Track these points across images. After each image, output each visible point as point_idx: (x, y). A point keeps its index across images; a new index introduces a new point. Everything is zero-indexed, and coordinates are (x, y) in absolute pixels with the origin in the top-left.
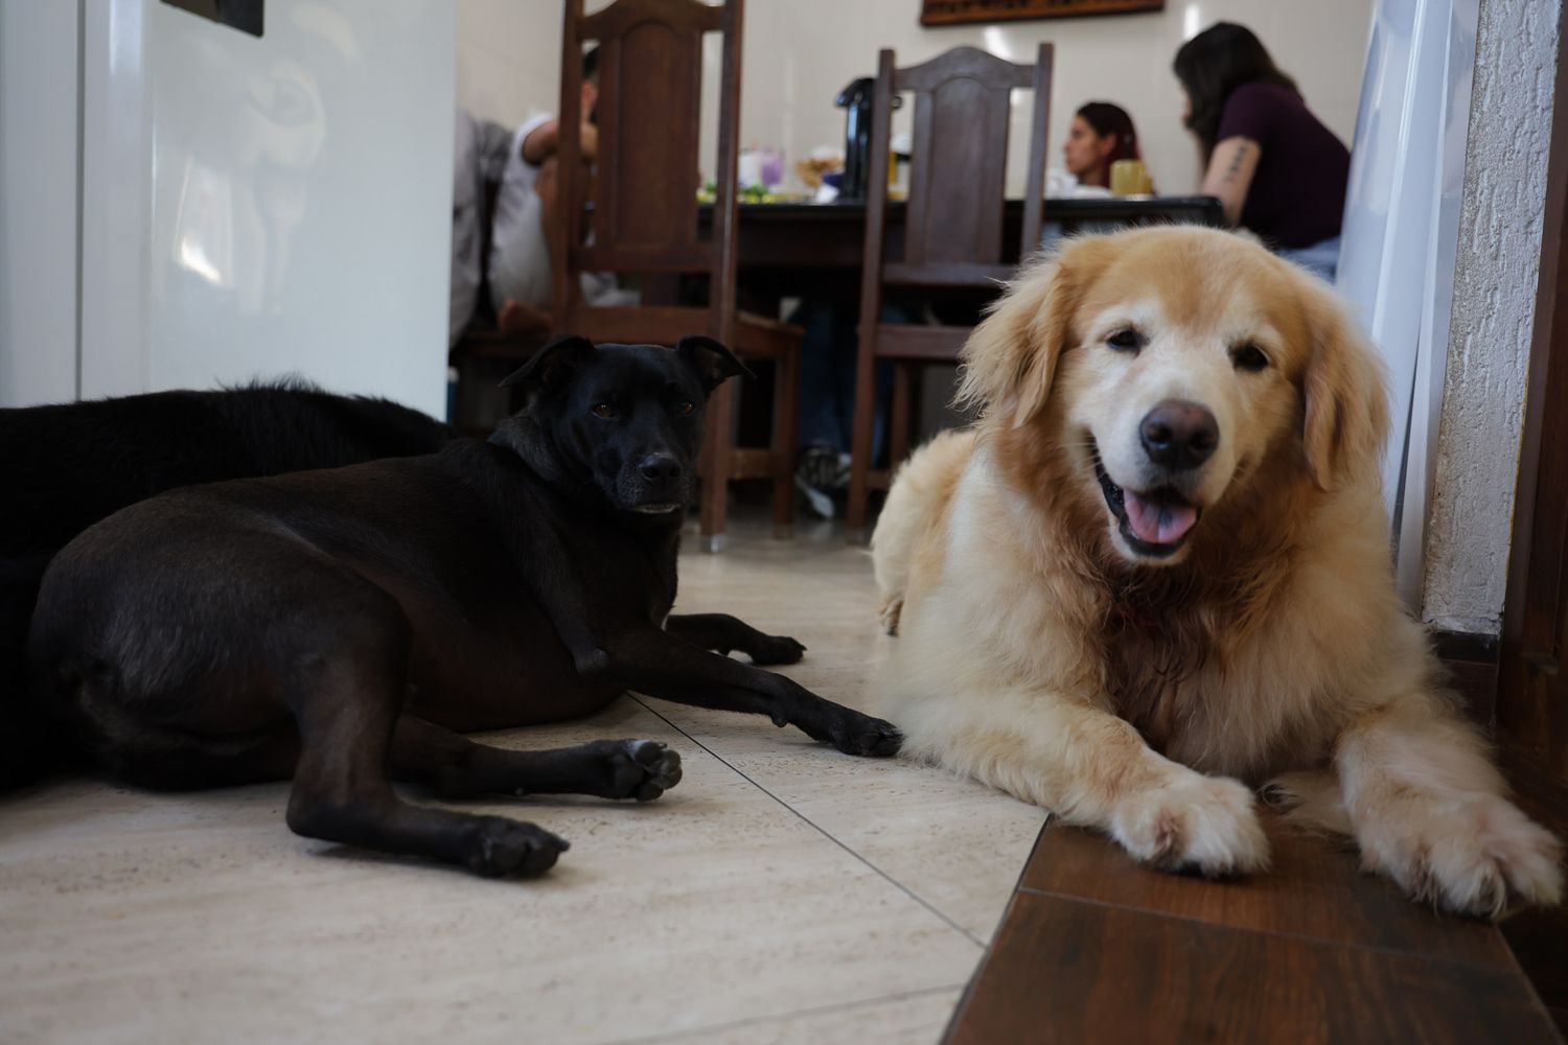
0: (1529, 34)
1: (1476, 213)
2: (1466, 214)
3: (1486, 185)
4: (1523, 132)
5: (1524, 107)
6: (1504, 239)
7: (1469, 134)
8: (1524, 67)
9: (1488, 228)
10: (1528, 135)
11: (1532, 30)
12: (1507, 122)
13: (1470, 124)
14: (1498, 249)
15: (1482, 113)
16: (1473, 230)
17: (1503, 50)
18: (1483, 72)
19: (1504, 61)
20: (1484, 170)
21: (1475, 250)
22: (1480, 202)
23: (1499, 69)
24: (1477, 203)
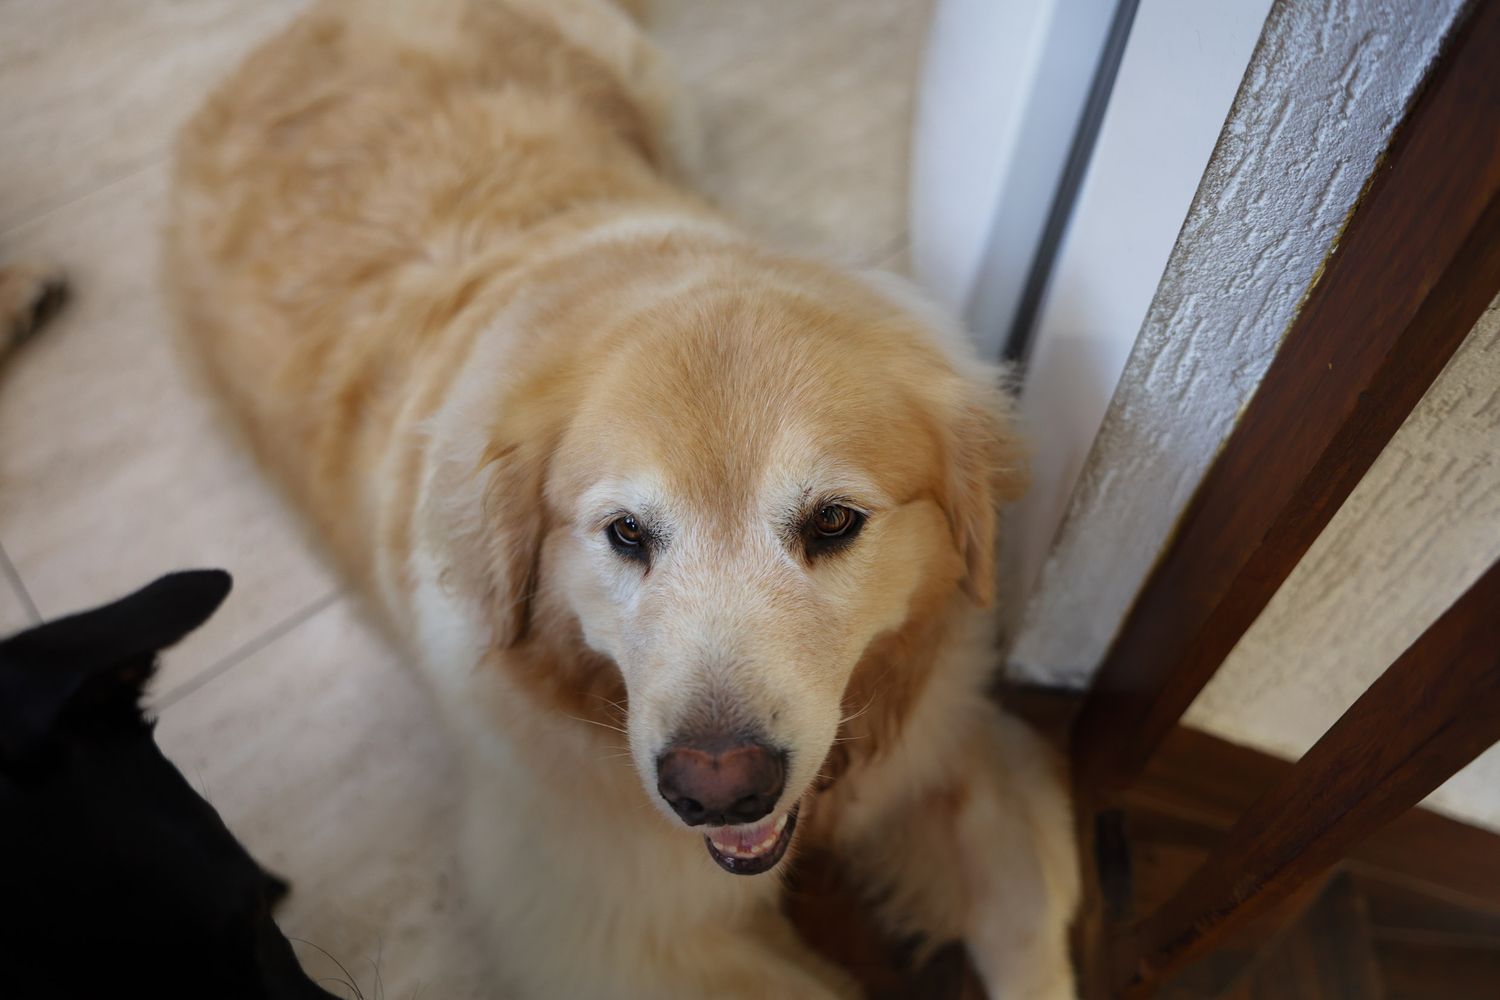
0: (1349, 95)
1: (1162, 345)
2: (1146, 344)
3: (1189, 312)
4: (1276, 252)
5: (1291, 218)
6: (1196, 381)
7: (1181, 234)
8: (1316, 154)
9: (1175, 365)
10: (1283, 259)
12: (1253, 234)
13: (1187, 221)
14: (1182, 392)
15: (1214, 213)
16: (1151, 364)
19: (1282, 138)
20: (1191, 293)
21: (1148, 385)
22: (1174, 334)
23: (1269, 149)
24: (1168, 334)
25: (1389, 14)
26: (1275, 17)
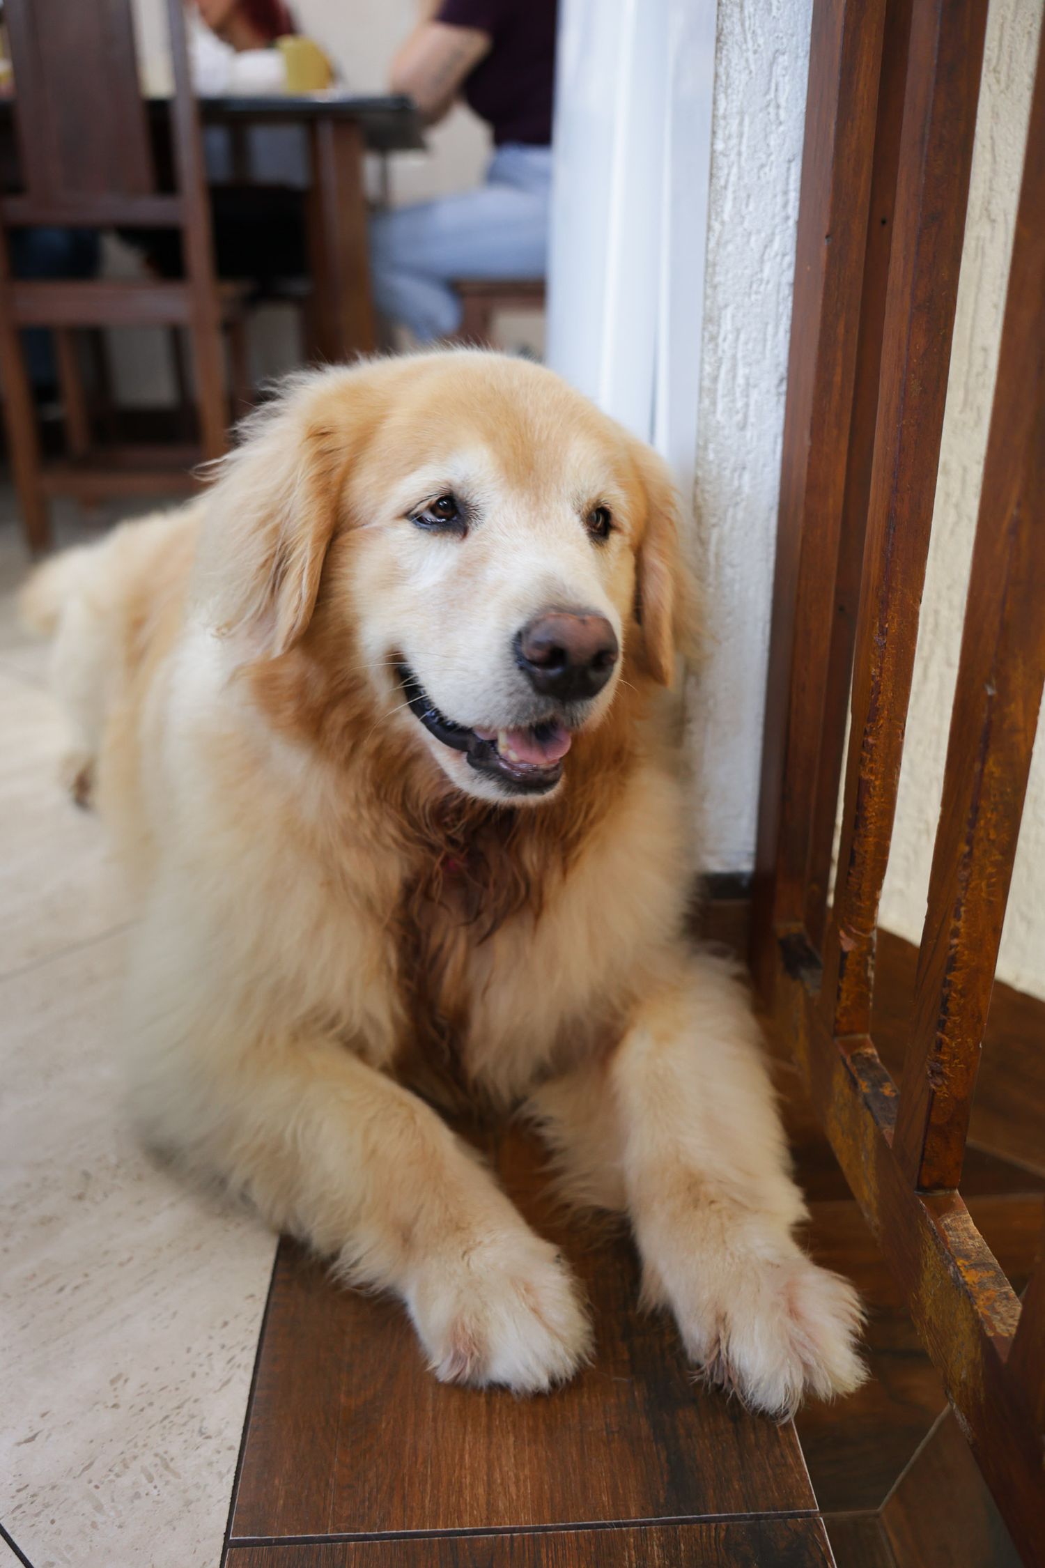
0: (778, 107)
1: (719, 368)
2: (708, 369)
3: (729, 327)
4: (773, 254)
5: (773, 217)
6: (752, 402)
7: (707, 252)
8: (772, 158)
9: (733, 387)
10: (779, 259)
11: (782, 101)
12: (753, 239)
13: (708, 239)
14: (746, 417)
15: (723, 223)
16: (715, 391)
17: (746, 129)
18: (722, 161)
19: (748, 147)
20: (726, 306)
21: (719, 416)
22: (724, 351)
23: (743, 159)
24: (720, 353)
25: (782, 38)
26: (719, 55)
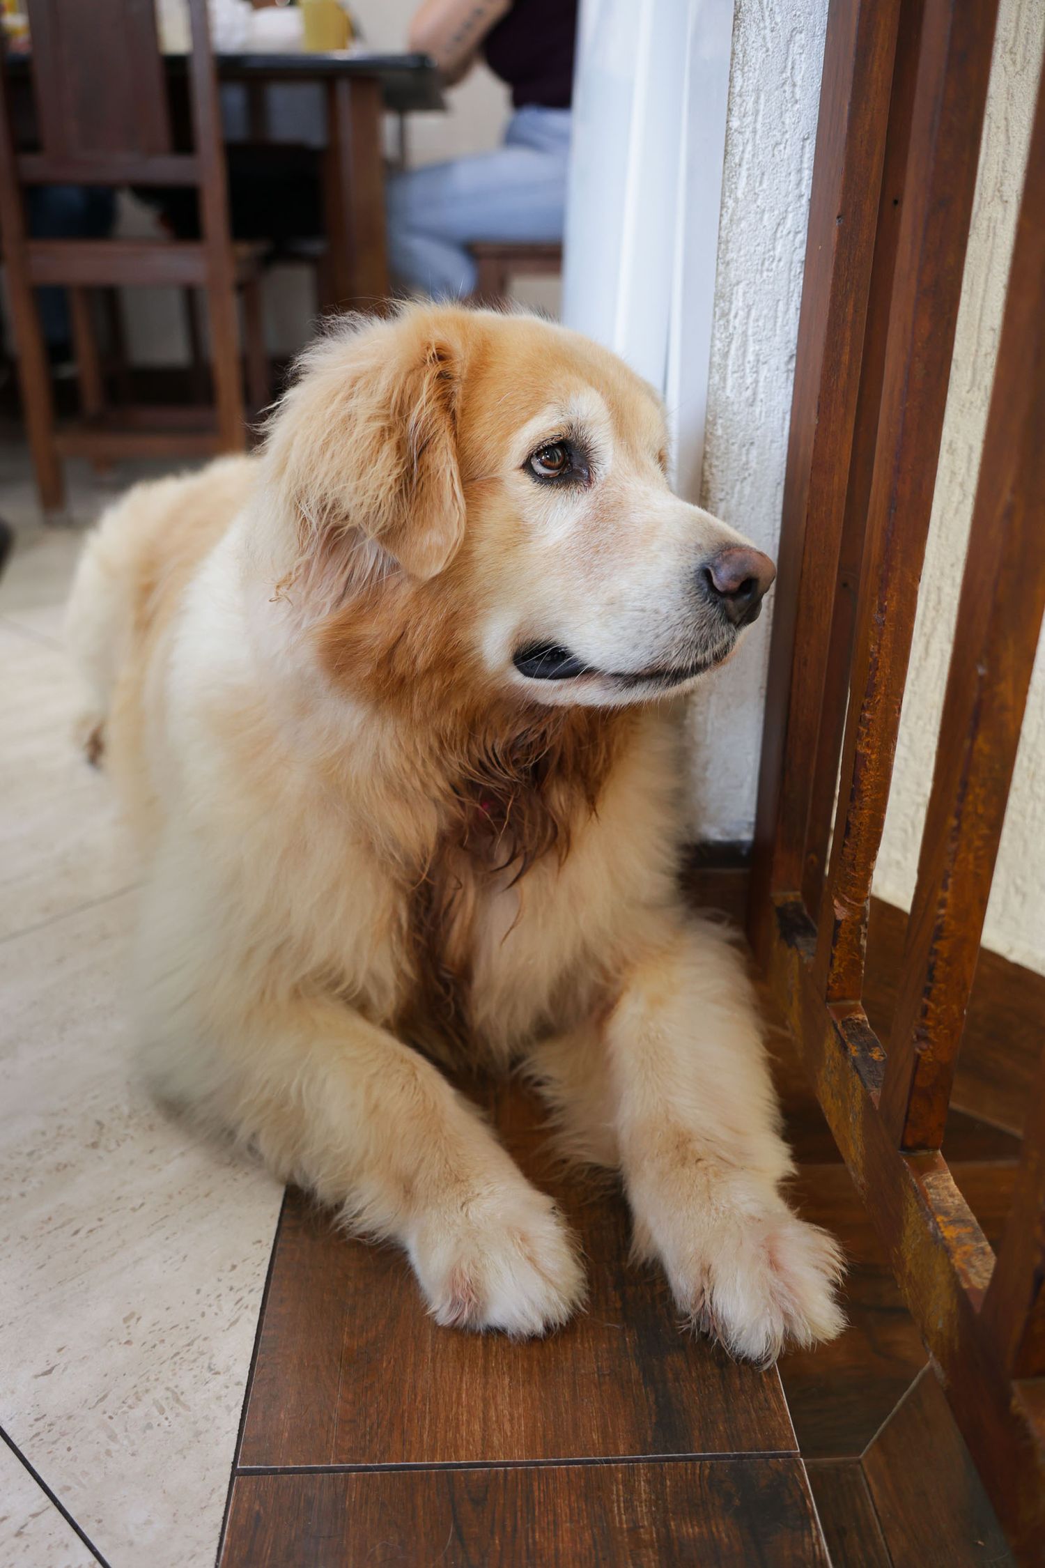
0: (794, 85)
1: (730, 343)
2: (718, 345)
3: (741, 304)
4: (785, 232)
5: (787, 196)
6: (762, 379)
7: (720, 229)
8: (787, 136)
9: (743, 364)
10: (791, 236)
11: (798, 79)
12: (766, 216)
13: (721, 215)
14: (755, 394)
15: (736, 201)
16: (726, 366)
17: (762, 107)
18: (736, 138)
19: (763, 124)
20: (738, 283)
21: (728, 392)
22: (735, 328)
23: (758, 137)
24: (731, 330)
25: (799, 16)
26: (736, 33)
